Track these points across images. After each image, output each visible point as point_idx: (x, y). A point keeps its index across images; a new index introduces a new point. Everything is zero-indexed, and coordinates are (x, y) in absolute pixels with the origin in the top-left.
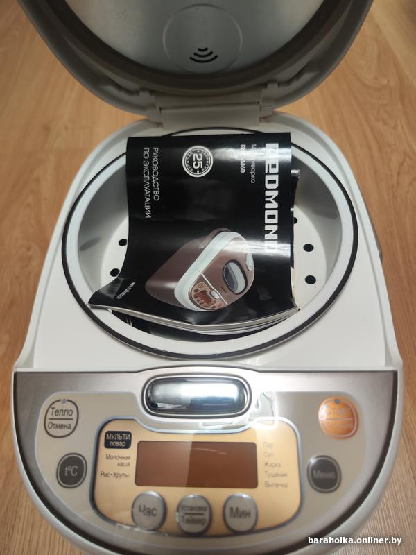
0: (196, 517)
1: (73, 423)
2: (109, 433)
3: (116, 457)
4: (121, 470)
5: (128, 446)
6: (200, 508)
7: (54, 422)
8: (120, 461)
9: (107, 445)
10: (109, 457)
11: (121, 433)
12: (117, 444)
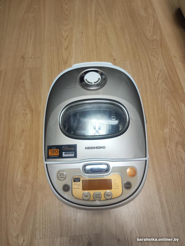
0: (98, 197)
1: (65, 177)
2: (74, 178)
3: (77, 184)
4: (78, 187)
5: (79, 181)
6: (99, 195)
7: (60, 176)
8: (78, 185)
9: (74, 181)
10: (75, 184)
11: (77, 178)
12: (77, 181)
